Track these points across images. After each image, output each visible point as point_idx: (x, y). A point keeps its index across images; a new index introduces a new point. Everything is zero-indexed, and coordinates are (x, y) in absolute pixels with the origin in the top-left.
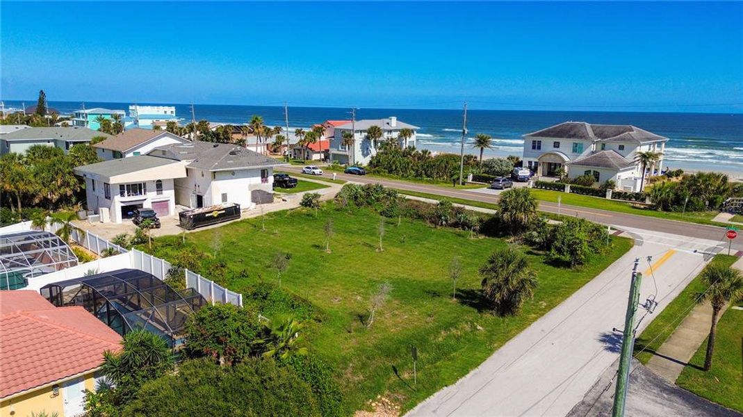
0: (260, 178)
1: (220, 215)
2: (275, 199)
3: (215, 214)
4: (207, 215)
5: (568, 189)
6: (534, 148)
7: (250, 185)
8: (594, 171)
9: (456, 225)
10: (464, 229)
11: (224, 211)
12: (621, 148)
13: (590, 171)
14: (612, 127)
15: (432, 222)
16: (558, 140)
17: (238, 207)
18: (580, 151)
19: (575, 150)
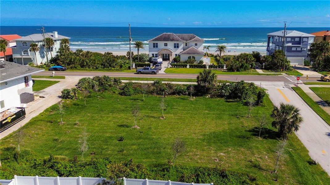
0: (24, 83)
1: (13, 120)
2: (36, 98)
3: (9, 120)
4: (4, 122)
5: (188, 67)
6: (154, 47)
7: (18, 91)
8: (193, 57)
9: (173, 93)
11: (15, 116)
12: (196, 45)
13: (191, 57)
14: (186, 35)
16: (166, 42)
17: (23, 110)
18: (178, 47)
19: (175, 47)
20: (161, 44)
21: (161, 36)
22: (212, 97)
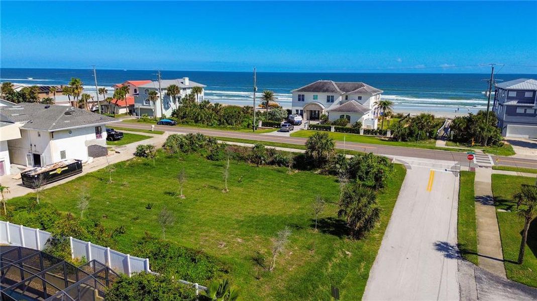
0: (95, 134)
1: (63, 172)
2: (109, 152)
3: (59, 171)
4: (51, 173)
5: (333, 130)
6: (299, 100)
7: (86, 142)
8: (347, 116)
9: (272, 163)
10: (280, 166)
11: (67, 168)
12: (360, 98)
13: (344, 115)
14: (349, 84)
15: (252, 162)
16: (316, 94)
17: (80, 163)
18: (333, 101)
19: (328, 101)
20: (309, 97)
21: (312, 85)
22: (321, 173)
